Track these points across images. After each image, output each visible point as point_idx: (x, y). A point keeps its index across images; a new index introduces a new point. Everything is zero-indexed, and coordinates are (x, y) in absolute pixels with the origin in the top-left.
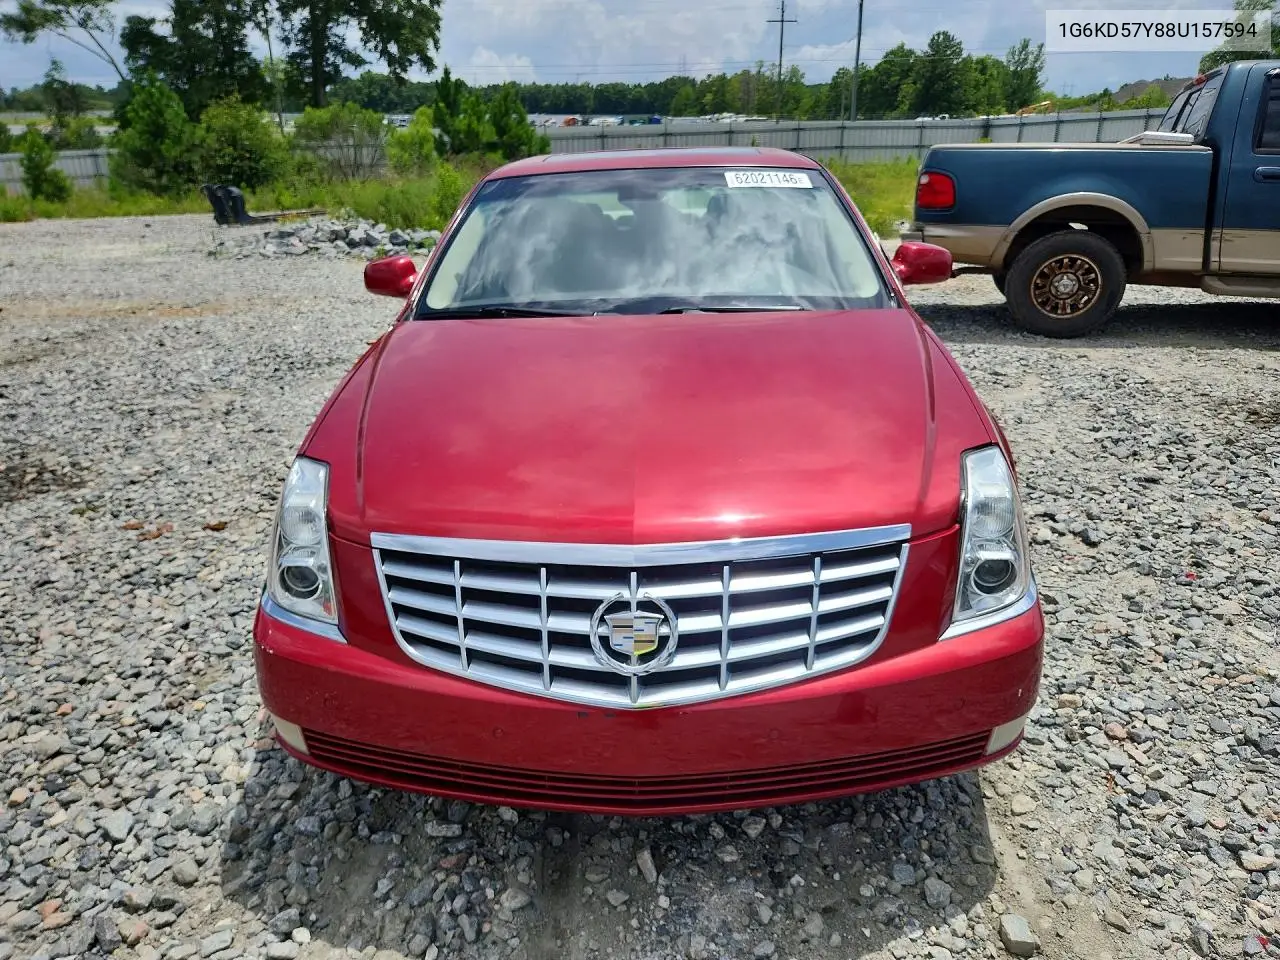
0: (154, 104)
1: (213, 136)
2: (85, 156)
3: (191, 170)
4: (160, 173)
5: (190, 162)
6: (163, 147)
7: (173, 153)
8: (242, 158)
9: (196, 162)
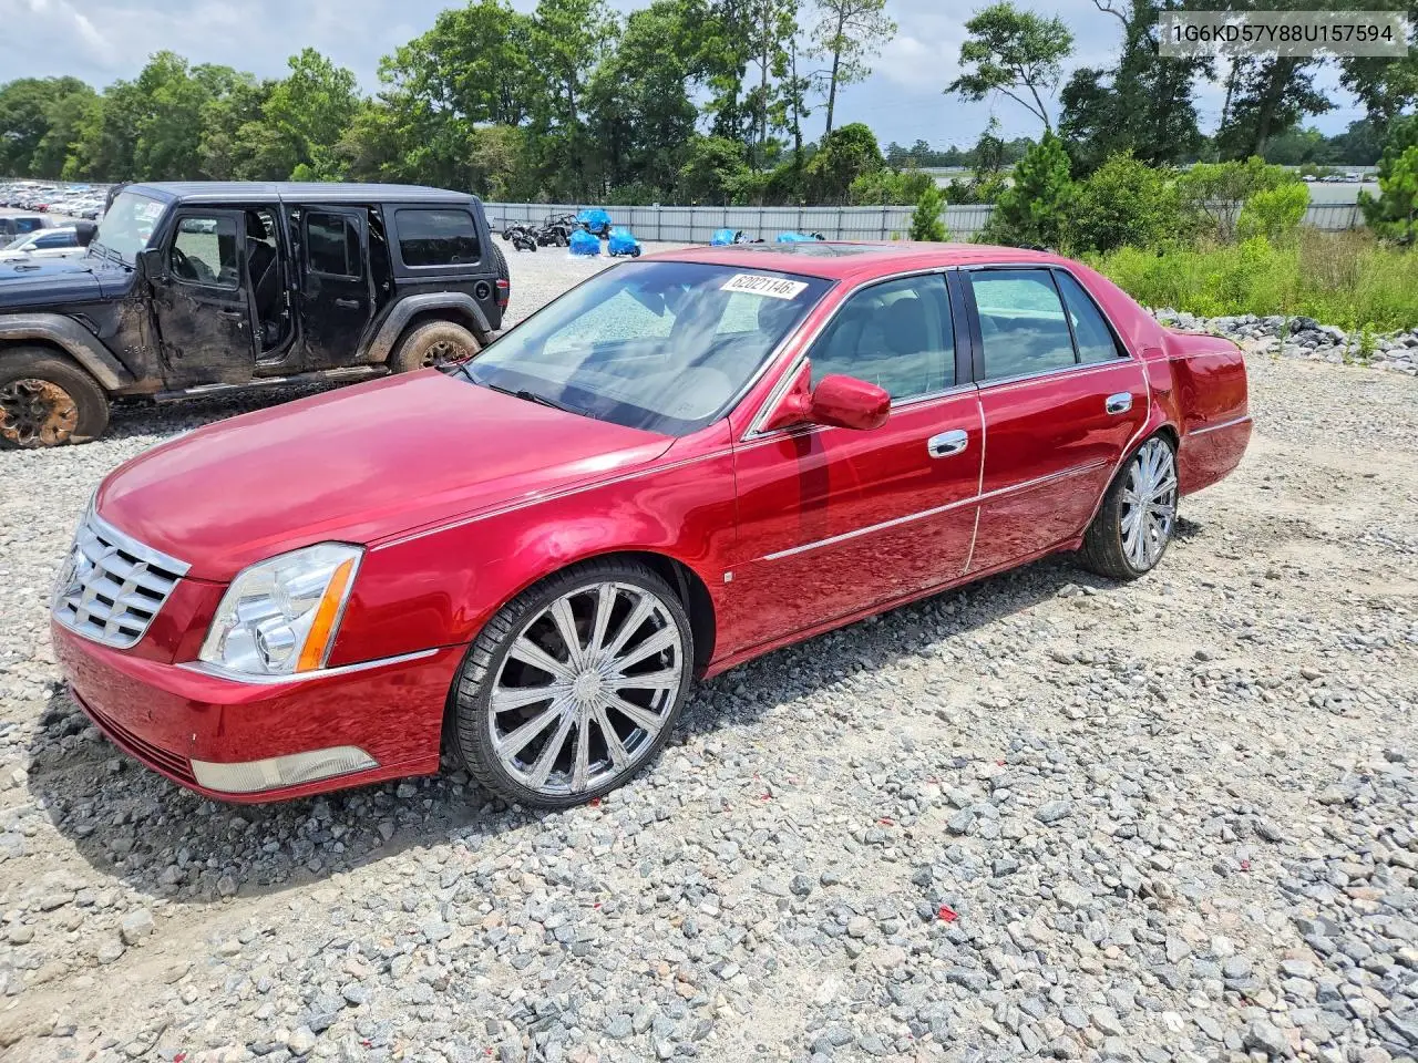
0: (1041, 162)
1: (1090, 194)
2: (982, 211)
3: (1055, 228)
4: (1024, 230)
5: (1055, 221)
6: (1032, 205)
7: (1041, 212)
8: (1109, 218)
9: (1062, 221)
